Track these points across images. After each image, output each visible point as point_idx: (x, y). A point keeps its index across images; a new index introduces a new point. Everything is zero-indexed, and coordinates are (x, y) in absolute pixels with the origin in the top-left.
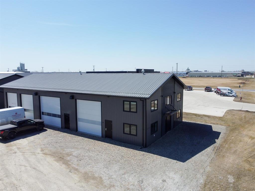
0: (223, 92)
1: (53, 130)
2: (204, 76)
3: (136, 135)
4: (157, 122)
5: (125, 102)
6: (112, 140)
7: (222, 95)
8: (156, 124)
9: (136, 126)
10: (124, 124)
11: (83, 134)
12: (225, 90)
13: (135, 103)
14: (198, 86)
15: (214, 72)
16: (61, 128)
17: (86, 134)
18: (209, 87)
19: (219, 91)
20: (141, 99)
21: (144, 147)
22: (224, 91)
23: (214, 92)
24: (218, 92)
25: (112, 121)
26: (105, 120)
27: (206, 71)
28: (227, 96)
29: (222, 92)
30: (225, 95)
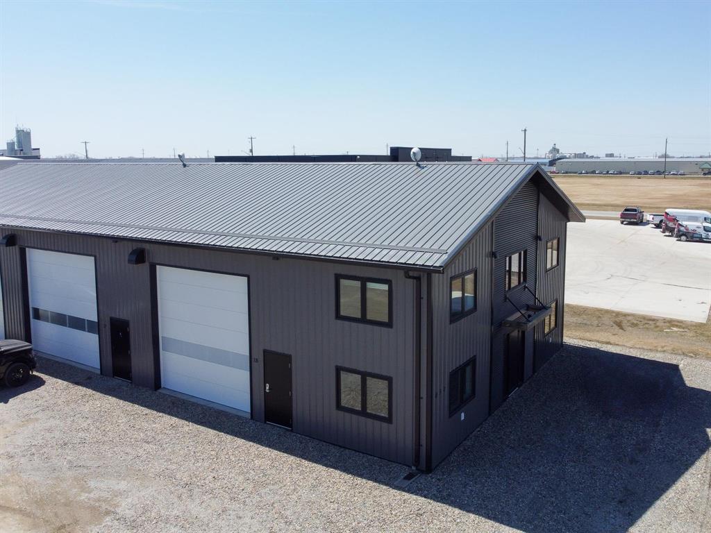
0: (686, 227)
1: (66, 383)
2: (608, 173)
3: (389, 420)
4: (472, 362)
5: (344, 282)
6: (292, 431)
7: (683, 238)
8: (469, 369)
9: (389, 380)
10: (338, 370)
11: (179, 400)
12: (692, 219)
13: (385, 287)
14: (593, 205)
15: (637, 159)
16: (99, 372)
17: (192, 400)
18: (635, 210)
19: (671, 224)
20: (411, 274)
21: (422, 472)
22: (691, 225)
23: (653, 226)
24: (669, 226)
25: (290, 357)
26: (265, 351)
27: (612, 155)
28: (701, 240)
29: (682, 229)
30: (692, 237)
